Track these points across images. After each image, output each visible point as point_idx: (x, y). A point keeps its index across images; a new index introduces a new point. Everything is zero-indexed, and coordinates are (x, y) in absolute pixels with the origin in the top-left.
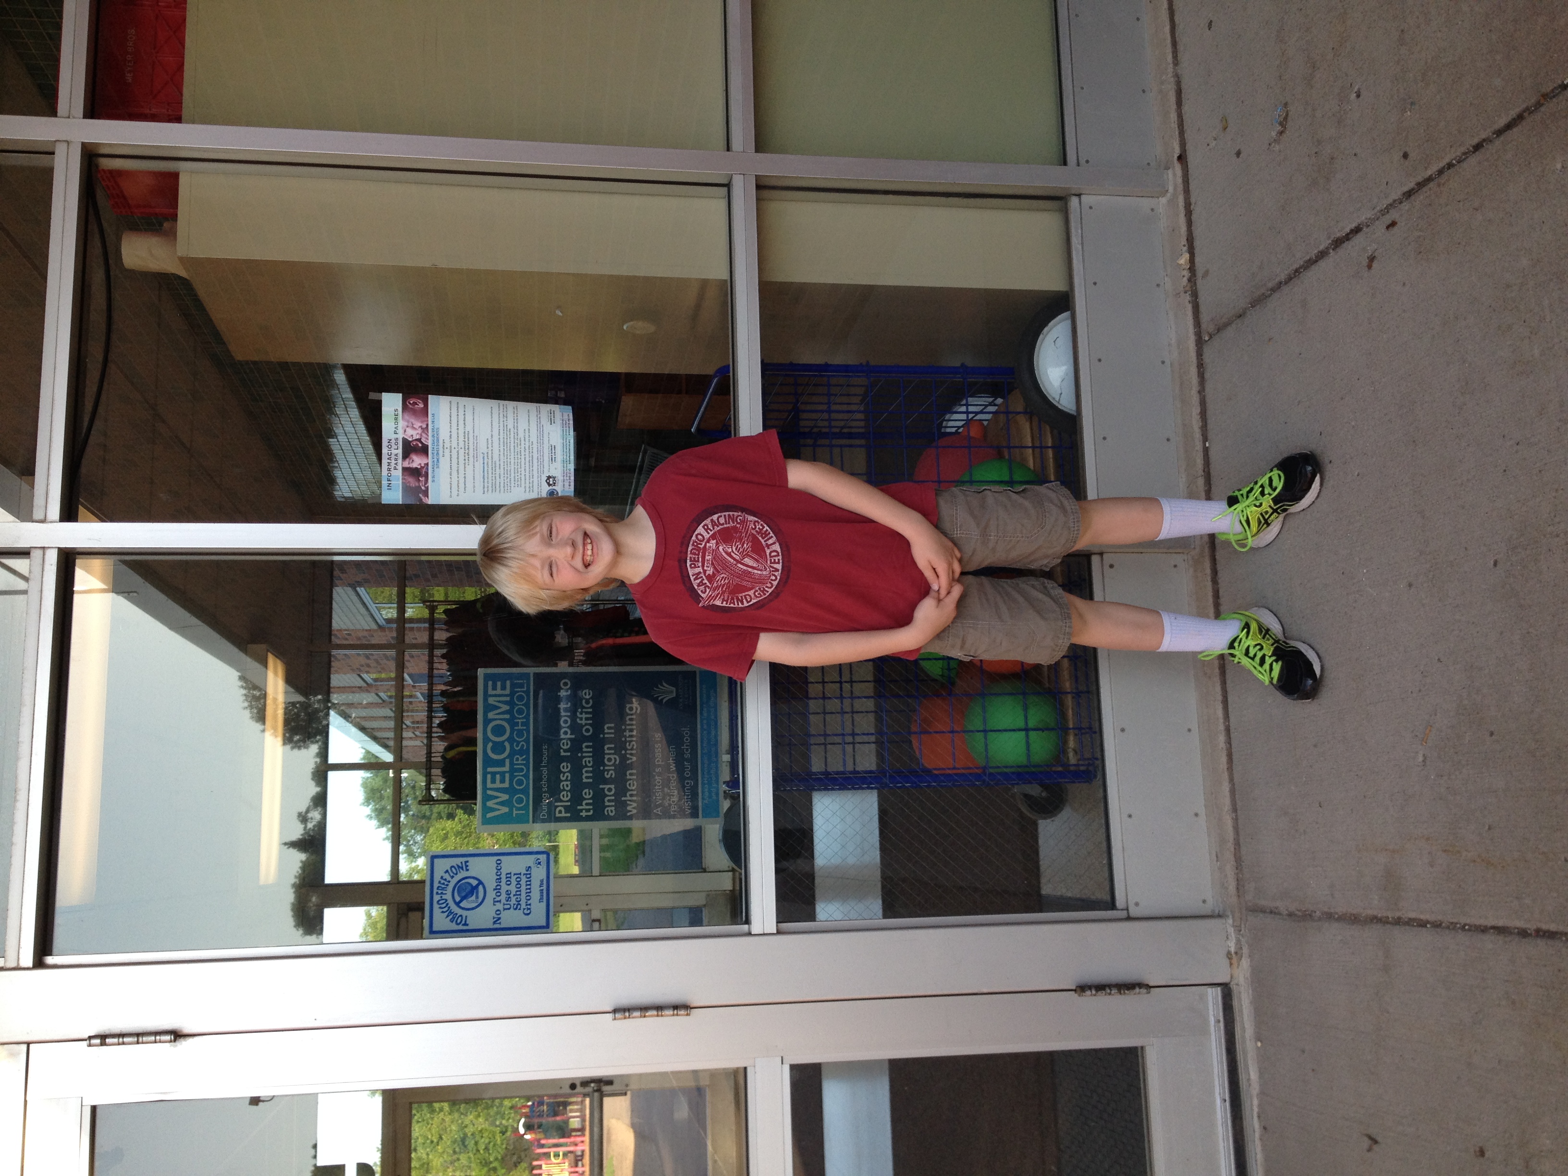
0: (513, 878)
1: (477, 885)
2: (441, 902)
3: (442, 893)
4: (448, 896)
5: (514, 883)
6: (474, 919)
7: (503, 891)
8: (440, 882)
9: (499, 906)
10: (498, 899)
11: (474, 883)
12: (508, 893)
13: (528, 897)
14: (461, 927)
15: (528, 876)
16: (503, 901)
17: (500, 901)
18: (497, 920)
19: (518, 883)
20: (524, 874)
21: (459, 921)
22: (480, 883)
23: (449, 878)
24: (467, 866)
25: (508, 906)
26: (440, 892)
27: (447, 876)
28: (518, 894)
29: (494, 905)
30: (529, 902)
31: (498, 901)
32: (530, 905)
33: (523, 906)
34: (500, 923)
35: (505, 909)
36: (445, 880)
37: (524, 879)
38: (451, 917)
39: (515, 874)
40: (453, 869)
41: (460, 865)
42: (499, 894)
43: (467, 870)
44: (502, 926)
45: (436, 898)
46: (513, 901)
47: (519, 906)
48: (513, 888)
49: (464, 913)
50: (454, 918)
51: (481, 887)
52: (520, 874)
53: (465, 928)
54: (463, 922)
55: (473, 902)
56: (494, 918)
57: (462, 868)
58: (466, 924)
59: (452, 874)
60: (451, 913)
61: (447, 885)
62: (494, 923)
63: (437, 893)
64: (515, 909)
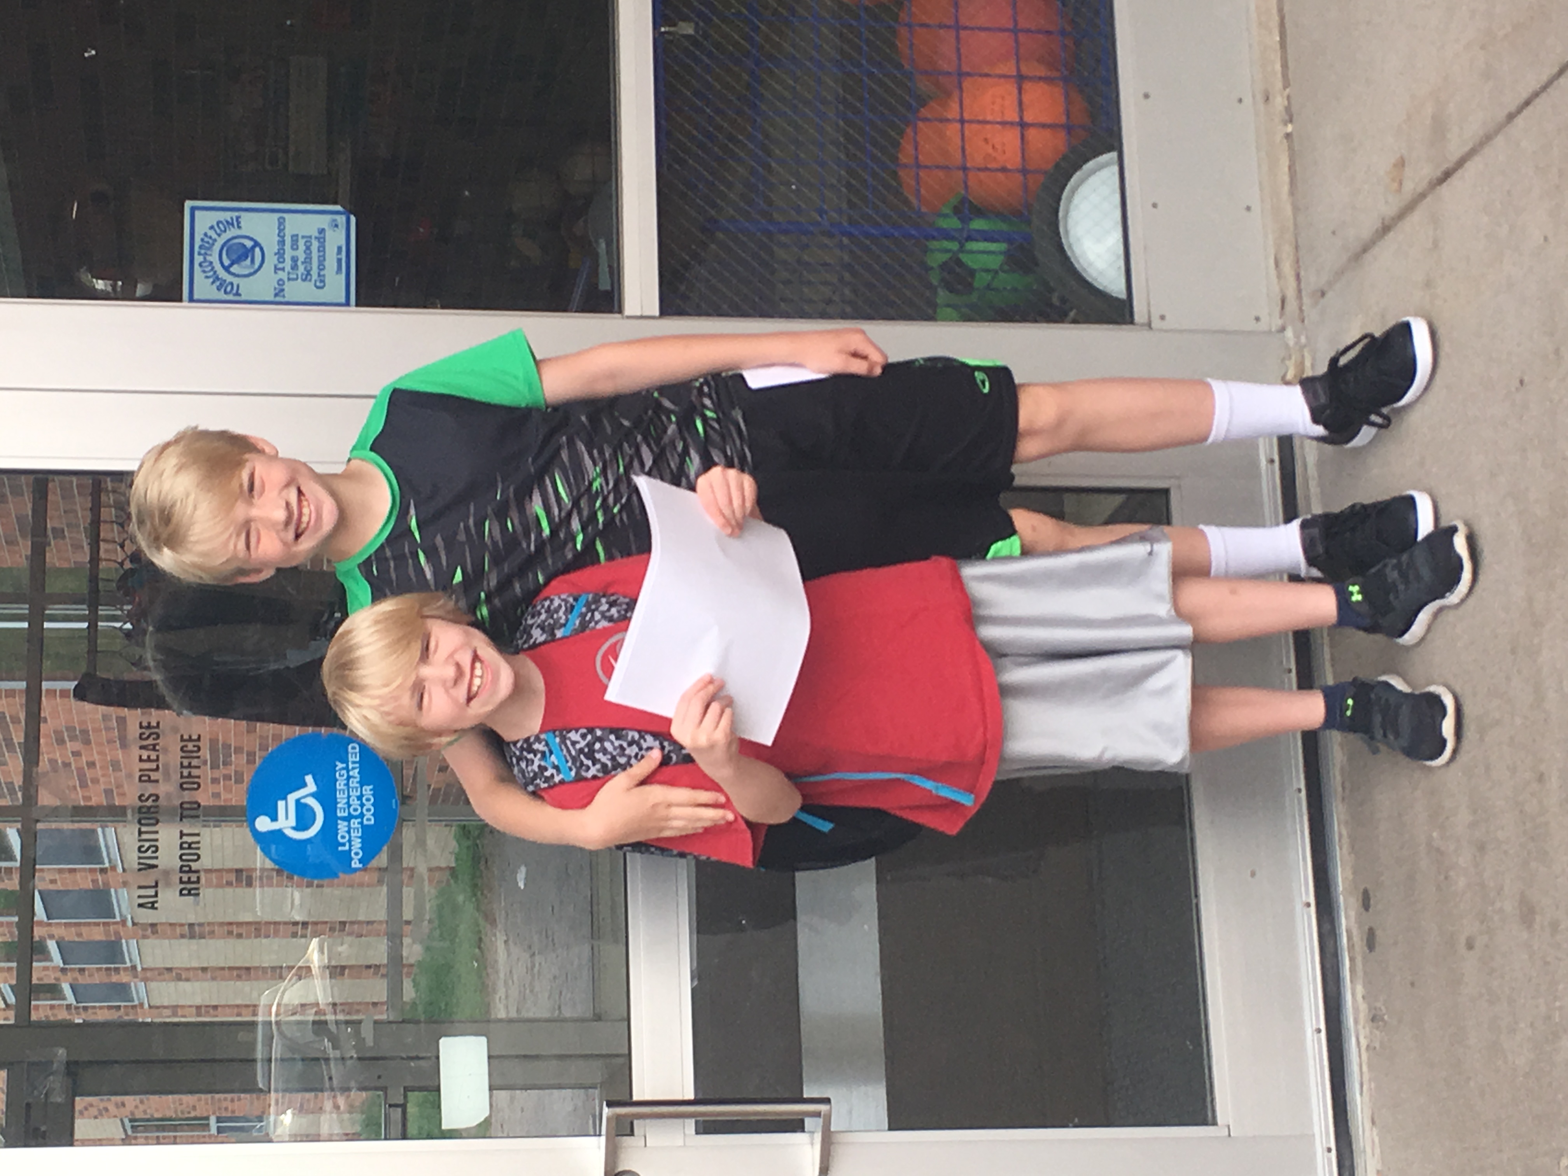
0: (301, 243)
1: (253, 248)
2: (204, 264)
3: (206, 254)
4: (214, 258)
5: (302, 247)
6: (248, 287)
7: (288, 257)
8: (202, 240)
9: (282, 275)
10: (280, 266)
11: (249, 244)
12: (295, 260)
13: (321, 266)
14: (230, 297)
15: (321, 240)
16: (288, 268)
17: (283, 269)
18: (279, 292)
19: (308, 248)
20: (316, 238)
21: (229, 289)
22: (257, 244)
23: (214, 236)
24: (238, 223)
25: (295, 276)
26: (203, 251)
27: (211, 233)
28: (308, 260)
29: (275, 272)
30: (322, 273)
31: (280, 269)
32: (324, 276)
33: (315, 276)
34: (284, 296)
35: (289, 279)
36: (211, 237)
37: (315, 245)
38: (218, 283)
39: (303, 237)
40: (221, 225)
41: (229, 220)
42: (281, 260)
43: (239, 227)
44: (286, 299)
45: (198, 259)
46: (301, 269)
47: (309, 277)
48: (301, 254)
49: (236, 281)
50: (221, 285)
51: (257, 250)
52: (310, 237)
53: (237, 298)
54: (234, 291)
55: (246, 267)
56: (275, 289)
57: (232, 224)
58: (238, 294)
59: (218, 231)
60: (218, 278)
61: (213, 244)
62: (276, 295)
63: (199, 254)
64: (304, 280)
